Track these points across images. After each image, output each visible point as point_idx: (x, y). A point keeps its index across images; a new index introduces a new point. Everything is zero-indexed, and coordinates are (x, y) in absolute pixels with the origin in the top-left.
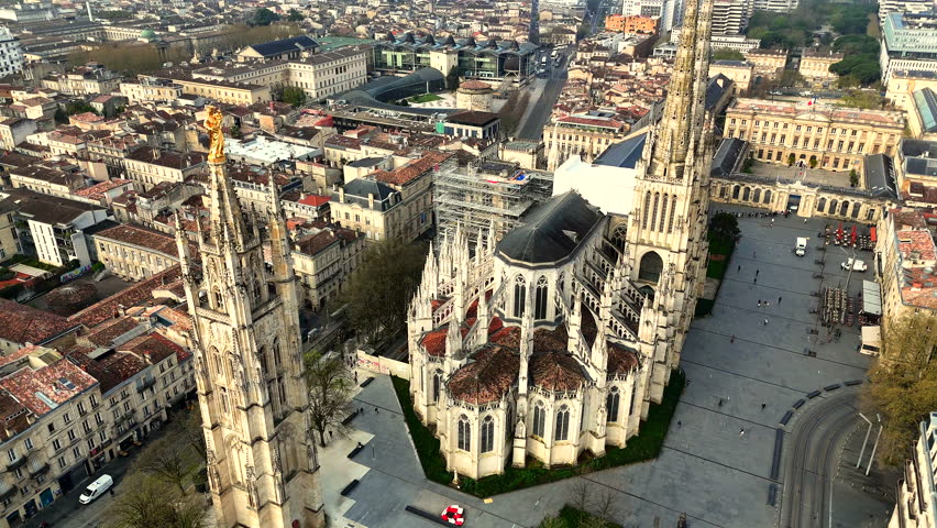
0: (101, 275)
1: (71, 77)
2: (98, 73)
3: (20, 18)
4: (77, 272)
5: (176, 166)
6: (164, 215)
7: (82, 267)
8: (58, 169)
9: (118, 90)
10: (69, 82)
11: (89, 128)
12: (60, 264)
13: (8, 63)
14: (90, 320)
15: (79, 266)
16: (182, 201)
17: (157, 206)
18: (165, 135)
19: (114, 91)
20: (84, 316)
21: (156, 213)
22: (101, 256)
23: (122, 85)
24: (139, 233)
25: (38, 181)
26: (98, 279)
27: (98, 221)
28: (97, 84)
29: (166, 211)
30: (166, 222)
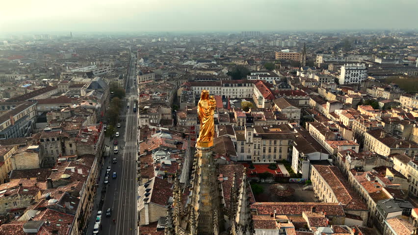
0: (307, 187)
1: (379, 88)
2: (392, 89)
3: (383, 62)
4: (299, 180)
5: (389, 146)
6: (358, 170)
7: (302, 179)
8: (328, 127)
9: (399, 99)
10: (377, 91)
11: (364, 113)
12: (296, 172)
13: (358, 79)
14: (262, 210)
15: (301, 177)
16: (374, 166)
17: (357, 163)
18: (399, 126)
19: (396, 99)
20: (261, 206)
21: (353, 167)
22: (312, 177)
23: (401, 97)
24: (332, 174)
25: (317, 130)
26: (304, 189)
27: (321, 159)
28: (389, 94)
29: (360, 168)
30: (354, 175)
